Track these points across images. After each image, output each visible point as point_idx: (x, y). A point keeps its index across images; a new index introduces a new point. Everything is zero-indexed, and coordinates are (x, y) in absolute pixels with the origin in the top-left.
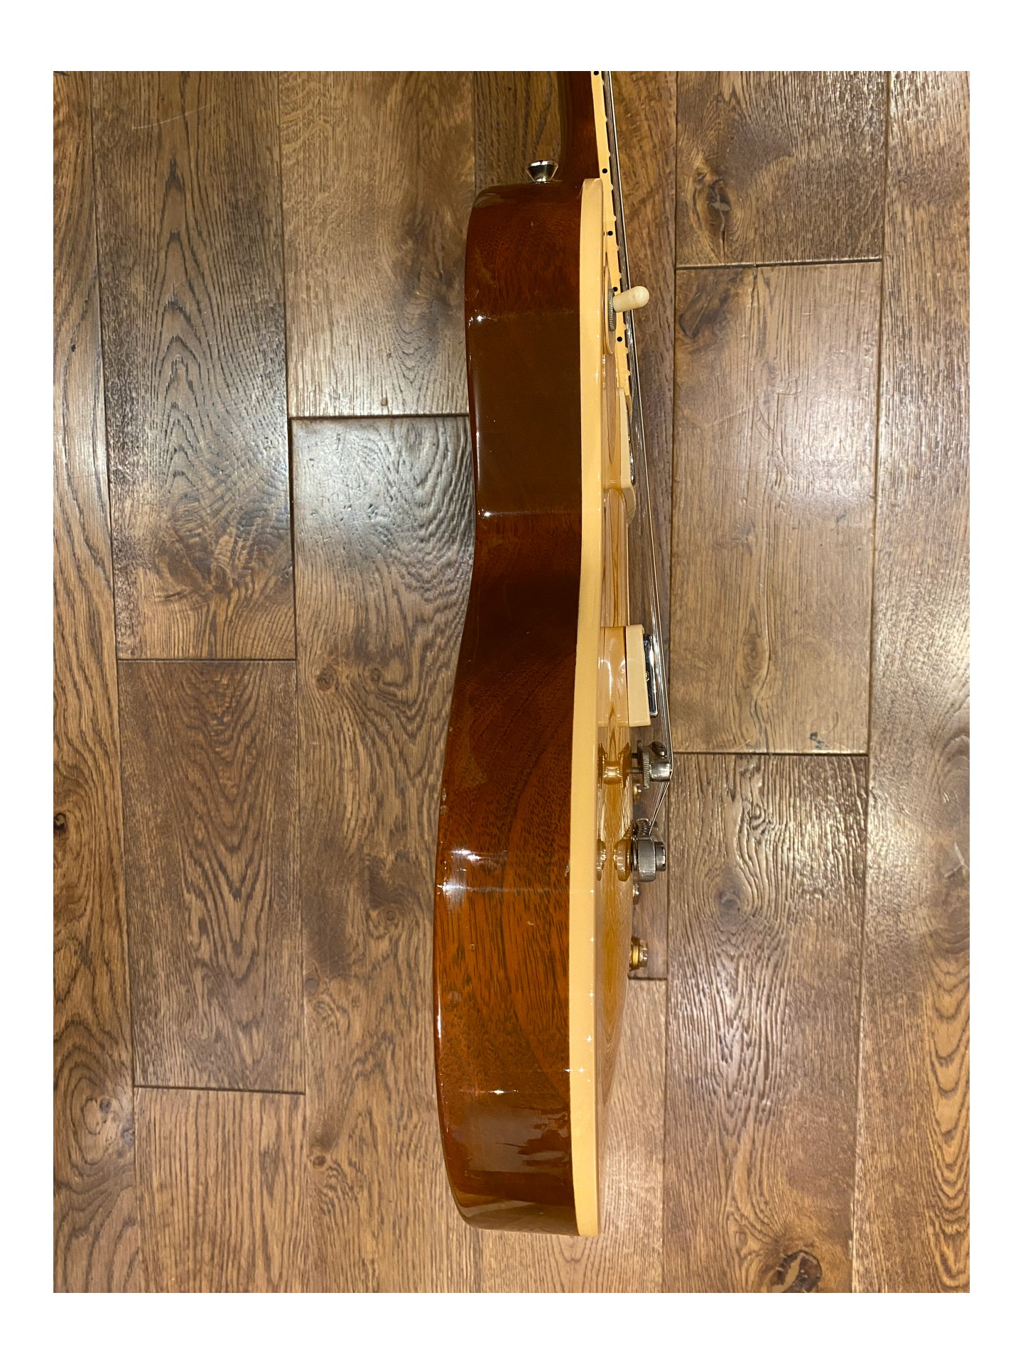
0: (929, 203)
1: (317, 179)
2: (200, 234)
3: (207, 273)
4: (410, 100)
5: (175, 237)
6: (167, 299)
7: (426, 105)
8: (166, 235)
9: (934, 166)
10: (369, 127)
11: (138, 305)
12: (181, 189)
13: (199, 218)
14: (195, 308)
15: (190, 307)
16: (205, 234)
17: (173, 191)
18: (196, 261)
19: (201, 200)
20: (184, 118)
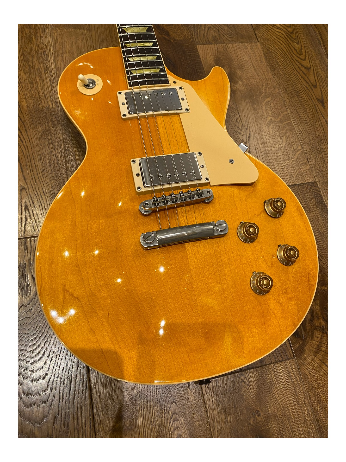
0: (43, 108)
1: (272, 105)
2: (307, 88)
3: (301, 78)
4: (247, 129)
5: (315, 87)
6: (312, 70)
7: (241, 128)
8: (318, 86)
9: (42, 120)
10: (258, 120)
11: (321, 68)
12: (318, 100)
13: (309, 92)
14: (301, 68)
15: (303, 69)
16: (305, 88)
17: (320, 98)
18: (305, 80)
19: (310, 97)
20: (325, 119)
